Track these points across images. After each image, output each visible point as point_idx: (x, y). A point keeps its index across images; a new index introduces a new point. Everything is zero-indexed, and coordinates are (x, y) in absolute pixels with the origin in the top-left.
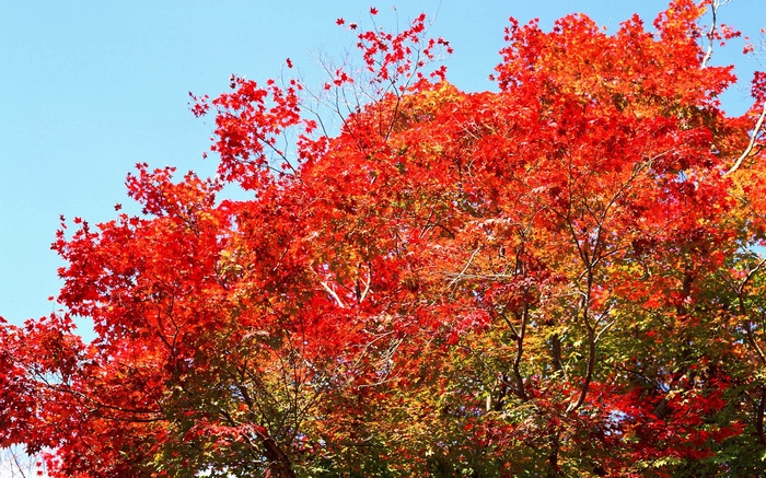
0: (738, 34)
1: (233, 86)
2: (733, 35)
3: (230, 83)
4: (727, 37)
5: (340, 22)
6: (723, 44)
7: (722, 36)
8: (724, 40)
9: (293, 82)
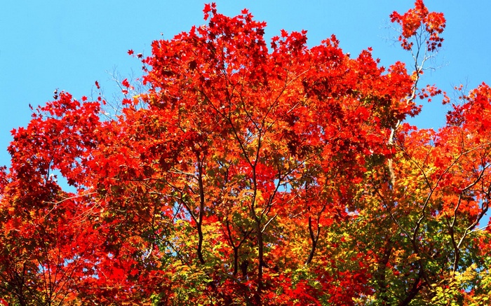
0: (439, 92)
1: (56, 98)
2: (436, 93)
3: (54, 95)
4: (432, 95)
5: (131, 52)
6: (429, 100)
7: (429, 94)
8: (430, 97)
9: (99, 99)
